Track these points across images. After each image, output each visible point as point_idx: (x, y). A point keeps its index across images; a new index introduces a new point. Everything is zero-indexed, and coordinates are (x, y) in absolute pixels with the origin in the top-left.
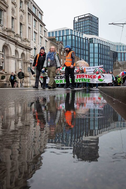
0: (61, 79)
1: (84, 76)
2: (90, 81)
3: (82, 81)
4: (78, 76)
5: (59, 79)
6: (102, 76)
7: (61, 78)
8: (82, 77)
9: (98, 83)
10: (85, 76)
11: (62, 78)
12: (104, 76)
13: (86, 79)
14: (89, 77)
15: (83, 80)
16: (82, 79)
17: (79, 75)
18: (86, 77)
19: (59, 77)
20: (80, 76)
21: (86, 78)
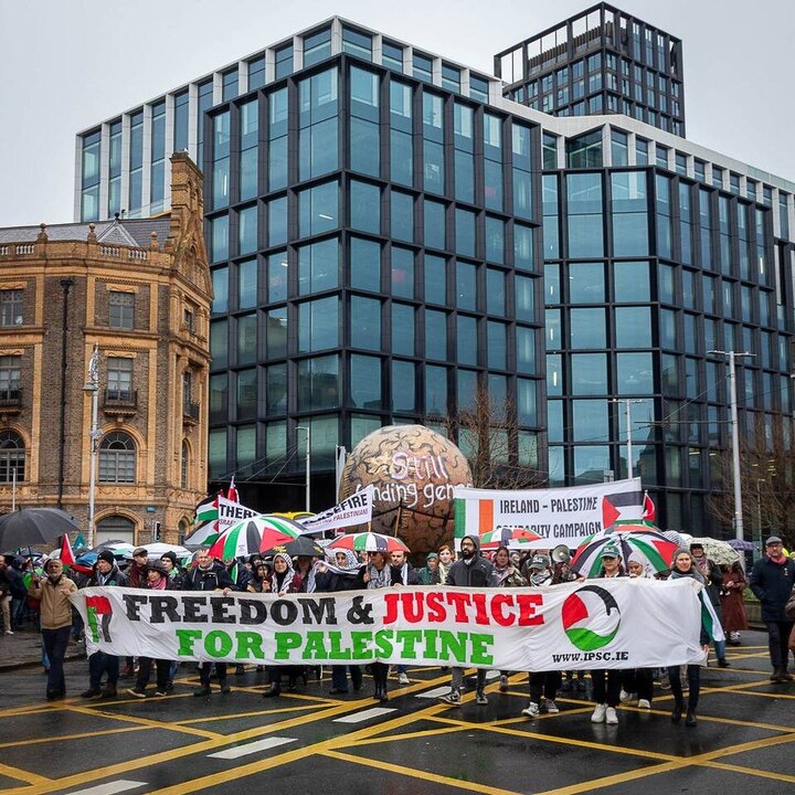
0: (247, 628)
1: (444, 604)
2: (491, 650)
3: (426, 655)
4: (400, 604)
5: (232, 619)
6: (593, 602)
7: (246, 619)
8: (432, 618)
9: (563, 666)
10: (451, 610)
11: (261, 619)
12: (610, 602)
13: (463, 636)
14: (482, 620)
15: (439, 641)
16: (431, 635)
17: (407, 598)
18: (462, 617)
19: (235, 610)
20: (415, 603)
21: (462, 627)
